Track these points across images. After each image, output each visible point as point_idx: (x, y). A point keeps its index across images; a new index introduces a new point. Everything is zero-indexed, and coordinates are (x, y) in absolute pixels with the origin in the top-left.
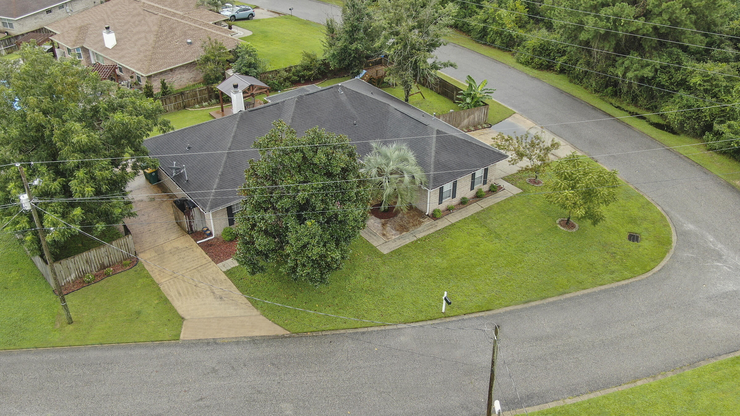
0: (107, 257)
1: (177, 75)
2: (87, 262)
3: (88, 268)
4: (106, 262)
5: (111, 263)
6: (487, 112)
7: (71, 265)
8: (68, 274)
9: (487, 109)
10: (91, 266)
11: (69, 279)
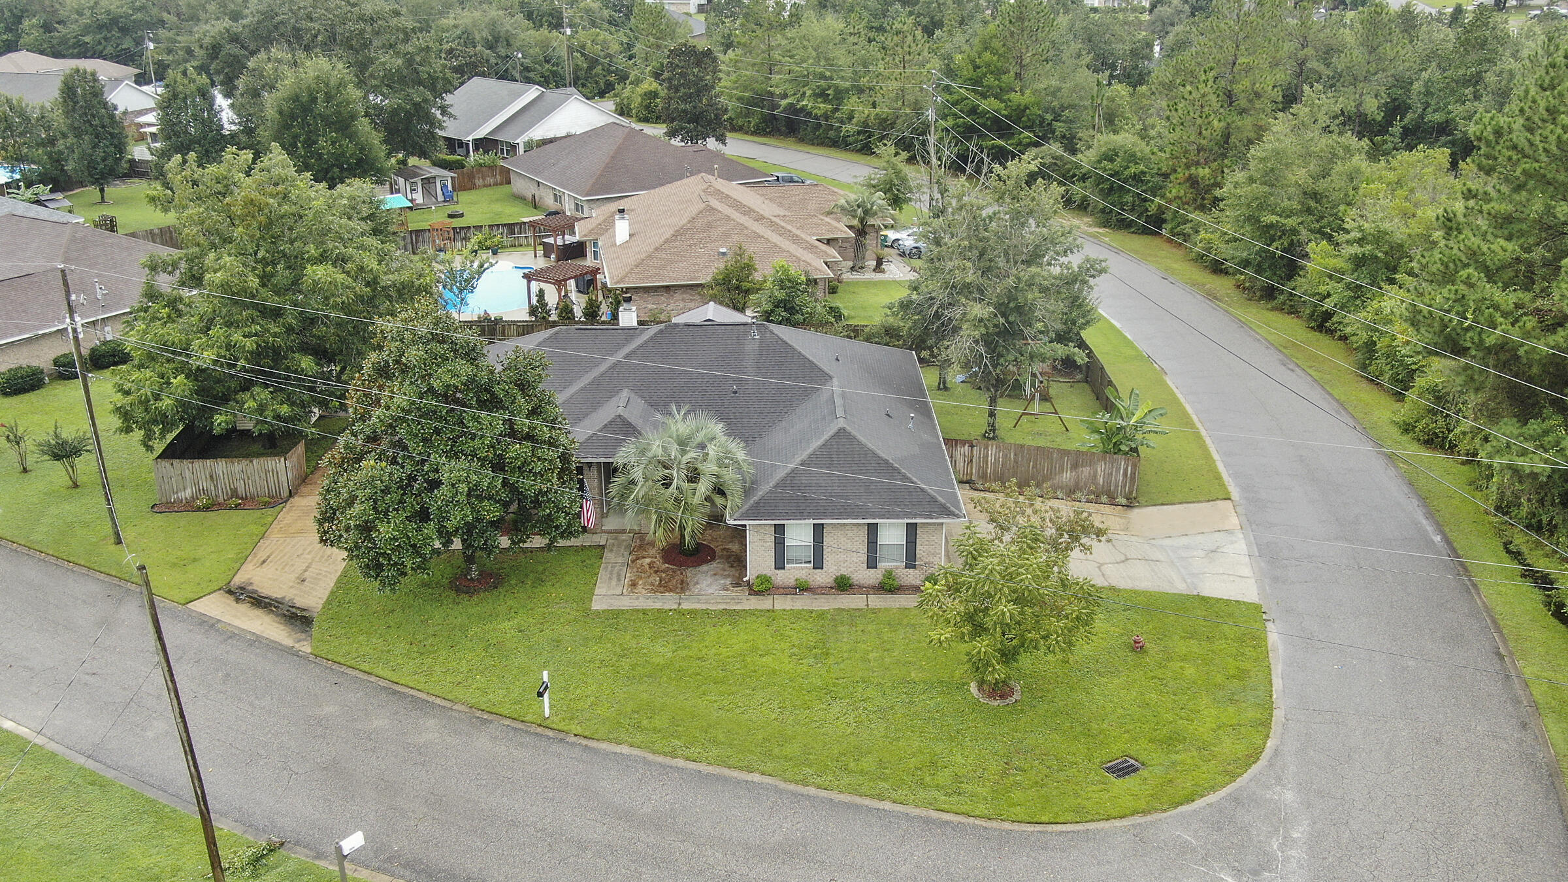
0: (242, 482)
1: (677, 301)
2: (211, 477)
3: (213, 488)
4: (241, 490)
5: (248, 494)
6: (1133, 473)
7: (188, 474)
8: (181, 487)
9: (1135, 466)
10: (216, 487)
11: (182, 495)
